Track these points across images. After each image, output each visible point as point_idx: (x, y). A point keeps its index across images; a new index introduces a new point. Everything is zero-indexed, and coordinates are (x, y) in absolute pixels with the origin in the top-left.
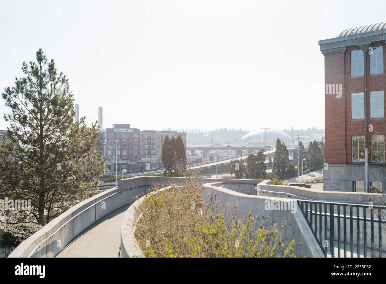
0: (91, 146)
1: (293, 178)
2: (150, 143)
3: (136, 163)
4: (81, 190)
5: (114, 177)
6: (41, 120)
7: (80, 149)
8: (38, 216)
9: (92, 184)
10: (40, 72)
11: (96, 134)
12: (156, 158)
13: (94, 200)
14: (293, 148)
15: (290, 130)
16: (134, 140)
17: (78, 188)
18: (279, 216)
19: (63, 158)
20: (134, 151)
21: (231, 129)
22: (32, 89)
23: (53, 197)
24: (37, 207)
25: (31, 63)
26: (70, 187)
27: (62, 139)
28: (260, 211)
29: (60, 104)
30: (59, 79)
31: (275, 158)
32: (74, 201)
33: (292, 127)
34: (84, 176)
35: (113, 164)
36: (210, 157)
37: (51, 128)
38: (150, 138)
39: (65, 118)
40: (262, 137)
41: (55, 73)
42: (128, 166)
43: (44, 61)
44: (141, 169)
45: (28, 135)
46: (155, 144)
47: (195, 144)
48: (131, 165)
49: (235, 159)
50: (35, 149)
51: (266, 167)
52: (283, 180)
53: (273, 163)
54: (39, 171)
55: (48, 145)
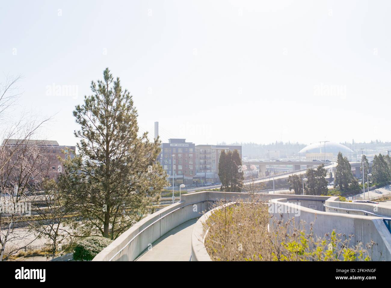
0: (153, 161)
1: (358, 195)
2: (205, 157)
3: (192, 178)
4: (143, 205)
5: (170, 192)
6: (107, 135)
7: (143, 163)
8: (103, 230)
9: (154, 198)
10: (106, 90)
11: (158, 149)
12: (211, 173)
13: (159, 215)
14: (356, 163)
15: (351, 143)
16: (189, 154)
17: (140, 202)
18: (363, 235)
19: (127, 172)
20: (190, 166)
21: (287, 143)
22: (99, 106)
23: (117, 210)
24: (102, 220)
25: (99, 82)
26: (133, 201)
27: (126, 155)
28: (340, 229)
29: (124, 120)
30: (123, 96)
31: (337, 173)
32: (137, 216)
33: (353, 140)
34: (147, 191)
35: (169, 178)
36: (266, 172)
37: (116, 143)
38: (205, 152)
39: (129, 134)
40: (321, 151)
41: (120, 90)
42: (183, 180)
43: (111, 79)
44: (196, 184)
45: (96, 150)
46: (210, 158)
47: (250, 158)
48: (187, 180)
49: (294, 174)
50: (102, 163)
51: (327, 182)
52: (347, 197)
53: (335, 178)
54: (106, 185)
55: (114, 160)
